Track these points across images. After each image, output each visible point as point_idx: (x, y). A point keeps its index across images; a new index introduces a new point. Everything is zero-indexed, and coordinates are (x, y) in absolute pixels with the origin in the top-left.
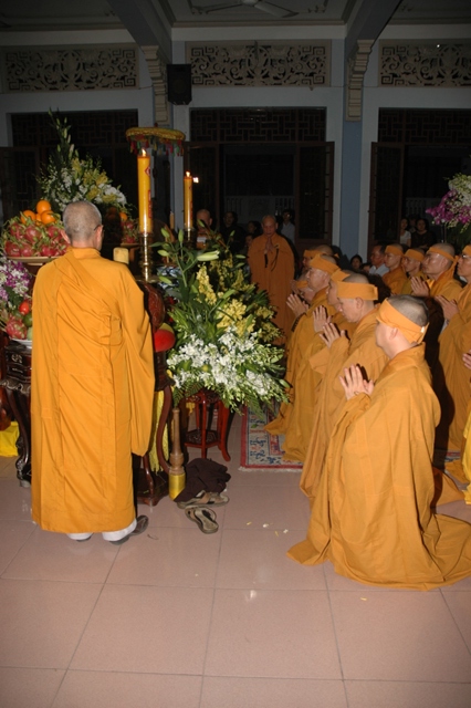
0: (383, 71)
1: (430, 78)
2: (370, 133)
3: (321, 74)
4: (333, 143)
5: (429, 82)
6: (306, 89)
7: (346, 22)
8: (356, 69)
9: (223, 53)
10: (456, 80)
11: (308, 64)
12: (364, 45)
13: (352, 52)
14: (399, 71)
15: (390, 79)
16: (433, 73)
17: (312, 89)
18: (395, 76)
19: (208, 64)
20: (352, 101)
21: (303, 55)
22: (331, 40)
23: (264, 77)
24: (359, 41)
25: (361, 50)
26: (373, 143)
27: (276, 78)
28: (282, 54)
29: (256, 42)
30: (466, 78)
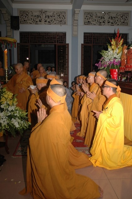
0: (85, 20)
1: (100, 23)
2: (81, 41)
3: (64, 21)
4: (68, 44)
5: (100, 24)
6: (59, 26)
7: (72, 4)
8: (75, 19)
9: (31, 13)
10: (109, 23)
11: (60, 17)
12: (77, 10)
13: (74, 13)
14: (90, 20)
15: (88, 23)
16: (101, 21)
17: (61, 26)
18: (89, 22)
19: (26, 17)
20: (74, 30)
21: (58, 14)
22: (67, 10)
23: (45, 22)
24: (75, 9)
25: (76, 13)
26: (82, 44)
27: (49, 22)
28: (51, 14)
29: (42, 10)
30: (112, 23)
